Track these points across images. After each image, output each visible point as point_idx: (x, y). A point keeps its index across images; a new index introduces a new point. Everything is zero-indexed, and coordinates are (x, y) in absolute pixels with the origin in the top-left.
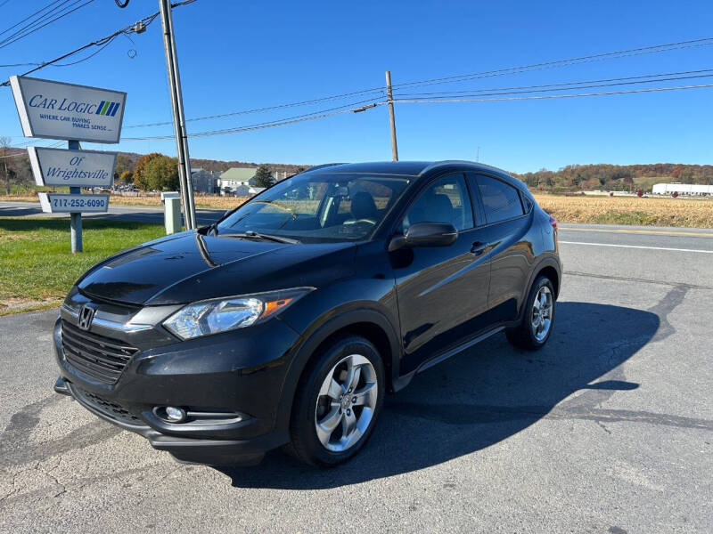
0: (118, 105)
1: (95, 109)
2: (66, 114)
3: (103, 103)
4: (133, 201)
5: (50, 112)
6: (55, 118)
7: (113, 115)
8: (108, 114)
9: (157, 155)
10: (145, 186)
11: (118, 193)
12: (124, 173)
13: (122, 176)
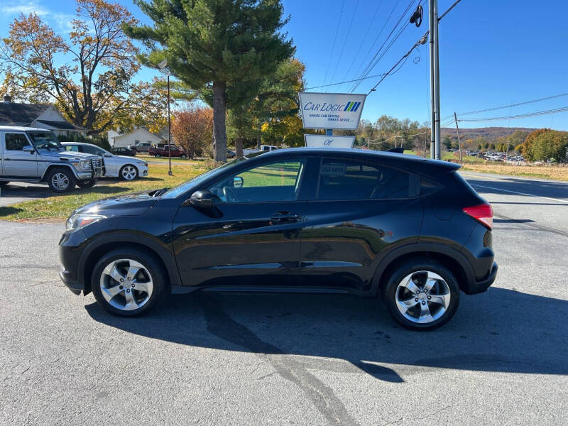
0: (360, 103)
1: (343, 108)
2: (325, 113)
3: (349, 103)
4: (522, 170)
5: (315, 112)
6: (318, 116)
7: (355, 110)
8: (352, 110)
9: (546, 130)
10: (531, 158)
11: (510, 162)
12: (519, 146)
13: (516, 148)
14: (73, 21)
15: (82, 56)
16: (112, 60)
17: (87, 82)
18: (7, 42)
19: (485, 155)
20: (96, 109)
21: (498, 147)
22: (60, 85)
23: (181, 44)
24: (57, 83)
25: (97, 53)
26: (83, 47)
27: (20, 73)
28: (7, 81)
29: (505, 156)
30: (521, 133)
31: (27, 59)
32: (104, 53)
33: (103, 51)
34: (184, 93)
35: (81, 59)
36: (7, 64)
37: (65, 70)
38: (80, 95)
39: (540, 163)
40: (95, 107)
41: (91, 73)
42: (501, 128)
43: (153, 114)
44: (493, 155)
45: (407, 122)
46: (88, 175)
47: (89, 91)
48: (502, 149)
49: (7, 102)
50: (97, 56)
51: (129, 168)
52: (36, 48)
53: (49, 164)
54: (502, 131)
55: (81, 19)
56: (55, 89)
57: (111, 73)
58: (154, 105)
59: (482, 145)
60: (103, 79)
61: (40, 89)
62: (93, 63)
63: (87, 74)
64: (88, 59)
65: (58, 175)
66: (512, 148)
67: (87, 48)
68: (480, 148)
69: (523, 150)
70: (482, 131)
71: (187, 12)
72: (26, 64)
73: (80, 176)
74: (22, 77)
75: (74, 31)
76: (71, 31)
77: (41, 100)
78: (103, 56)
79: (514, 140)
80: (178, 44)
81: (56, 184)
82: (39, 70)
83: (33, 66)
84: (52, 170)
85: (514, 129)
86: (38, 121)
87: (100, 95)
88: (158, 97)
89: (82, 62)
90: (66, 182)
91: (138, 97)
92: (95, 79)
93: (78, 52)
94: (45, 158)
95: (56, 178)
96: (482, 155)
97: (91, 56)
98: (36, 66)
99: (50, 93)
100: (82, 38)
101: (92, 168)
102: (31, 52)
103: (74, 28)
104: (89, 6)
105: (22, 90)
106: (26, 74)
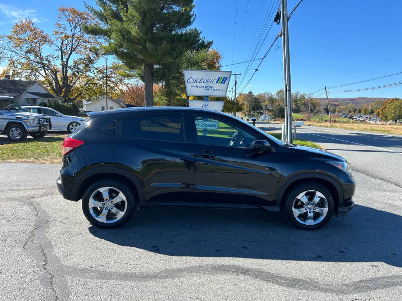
0: (227, 78)
1: (215, 81)
2: (202, 84)
3: (219, 77)
5: (195, 84)
6: (197, 87)
7: (224, 83)
8: (221, 83)
9: (396, 99)
10: (386, 119)
11: (371, 122)
12: (378, 111)
13: (376, 113)
14: (56, 23)
15: (61, 47)
16: (83, 50)
17: (65, 65)
18: (10, 38)
19: (354, 117)
20: (71, 84)
21: (363, 111)
22: (46, 68)
23: (119, 39)
24: (44, 66)
25: (72, 45)
26: (63, 42)
27: (18, 59)
28: (9, 65)
29: (367, 118)
30: (379, 102)
31: (24, 49)
32: (77, 46)
33: (76, 44)
34: (128, 72)
35: (61, 50)
36: (10, 53)
37: (51, 58)
38: (60, 75)
39: (392, 122)
40: (71, 83)
41: (68, 59)
42: (366, 98)
43: (111, 88)
44: (359, 117)
45: (298, 93)
46: (37, 129)
47: (67, 72)
48: (366, 113)
49: (7, 79)
50: (72, 48)
51: (75, 124)
52: (30, 42)
53: (7, 121)
54: (367, 100)
55: (62, 22)
56: (43, 71)
57: (81, 59)
58: (112, 82)
59: (351, 110)
60: (76, 64)
61: (32, 70)
62: (69, 52)
63: (65, 60)
64: (66, 50)
65: (13, 129)
66: (372, 112)
67: (66, 42)
68: (350, 112)
69: (380, 114)
70: (352, 100)
71: (123, 16)
72: (23, 53)
73: (30, 129)
74: (21, 62)
75: (57, 30)
76: (54, 30)
77: (33, 78)
78: (76, 48)
79: (375, 106)
80: (117, 39)
81: (12, 136)
82: (32, 57)
83: (28, 55)
84: (10, 125)
85: (375, 99)
86: (27, 92)
87: (74, 75)
88: (115, 76)
89: (62, 52)
90: (19, 134)
91: (101, 75)
92: (70, 63)
93: (59, 45)
94: (5, 117)
95: (12, 131)
96: (351, 117)
97: (68, 48)
98: (30, 55)
99: (39, 73)
100: (63, 35)
101: (39, 124)
102: (27, 45)
103: (56, 28)
104: (67, 13)
105: (20, 71)
106: (22, 60)
